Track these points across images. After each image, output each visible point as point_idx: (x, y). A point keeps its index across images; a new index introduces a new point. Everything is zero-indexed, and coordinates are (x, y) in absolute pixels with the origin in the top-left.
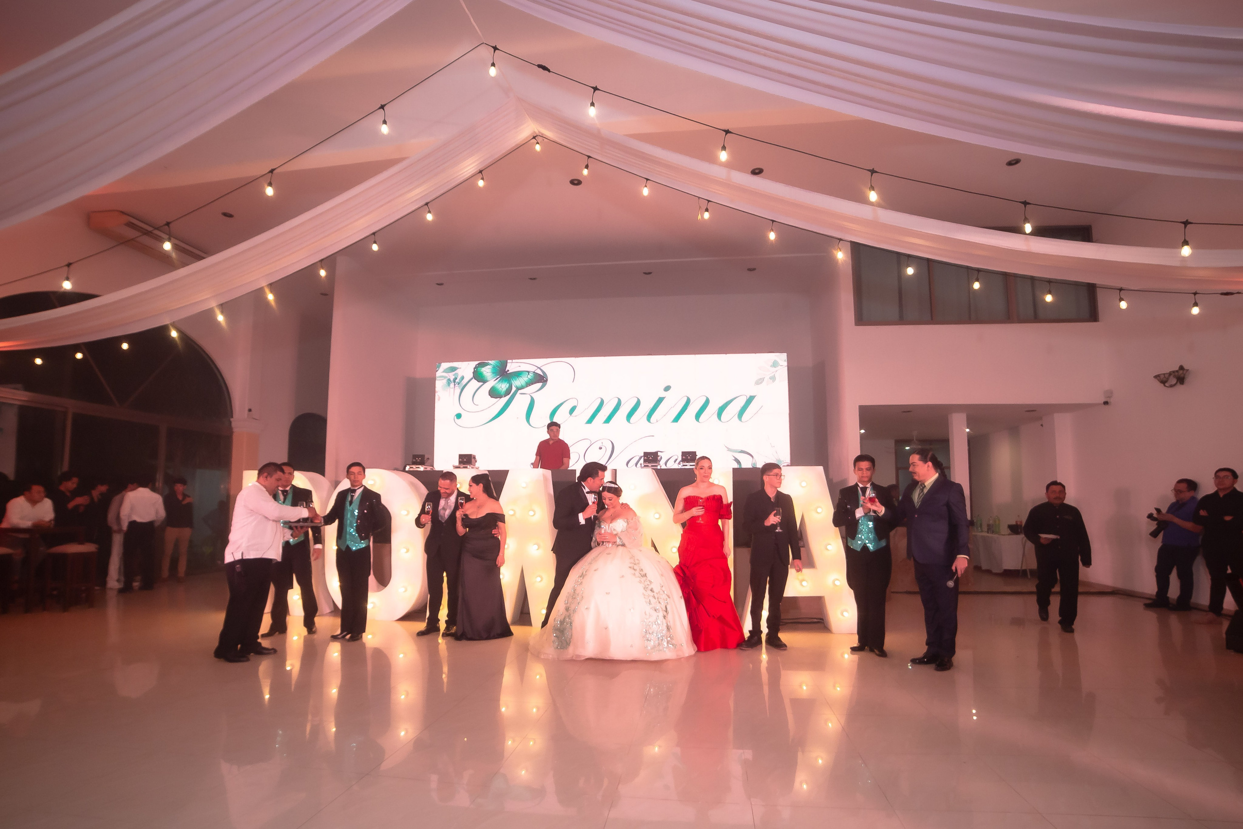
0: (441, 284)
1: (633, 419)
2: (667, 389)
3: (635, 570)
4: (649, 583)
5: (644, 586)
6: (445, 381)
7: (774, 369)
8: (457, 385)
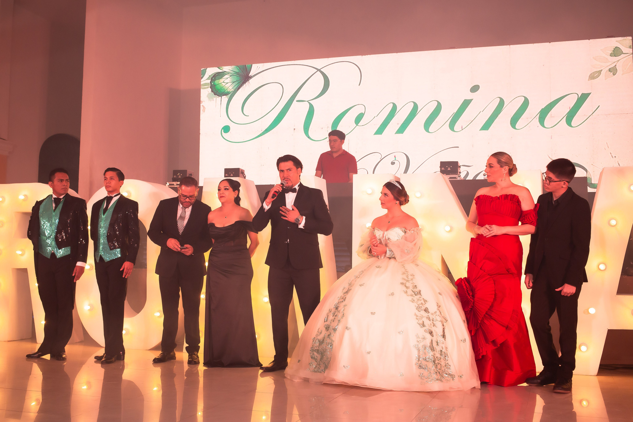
1: (432, 128)
2: (475, 89)
3: (407, 287)
4: (423, 303)
5: (417, 305)
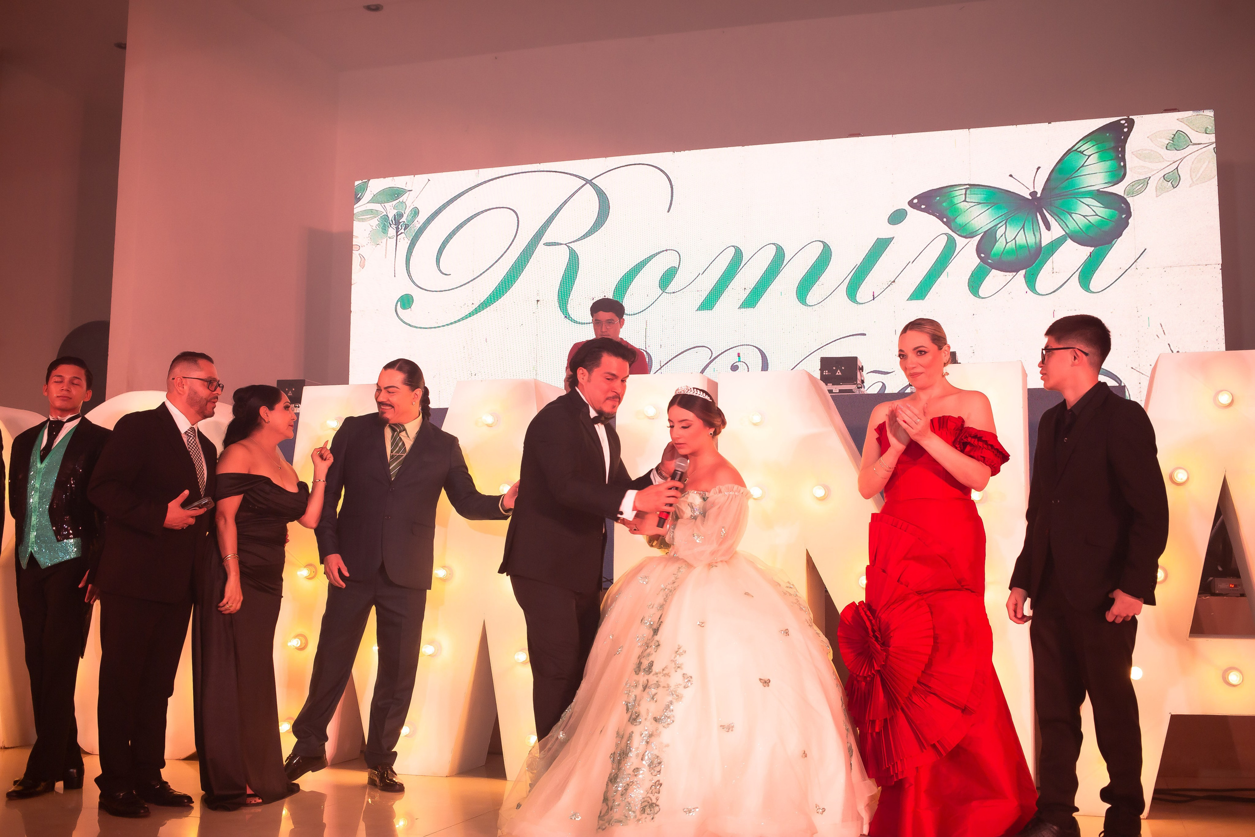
0: (376, 8)
1: (813, 297)
2: (897, 217)
6: (375, 222)
7: (1178, 155)
8: (403, 231)
